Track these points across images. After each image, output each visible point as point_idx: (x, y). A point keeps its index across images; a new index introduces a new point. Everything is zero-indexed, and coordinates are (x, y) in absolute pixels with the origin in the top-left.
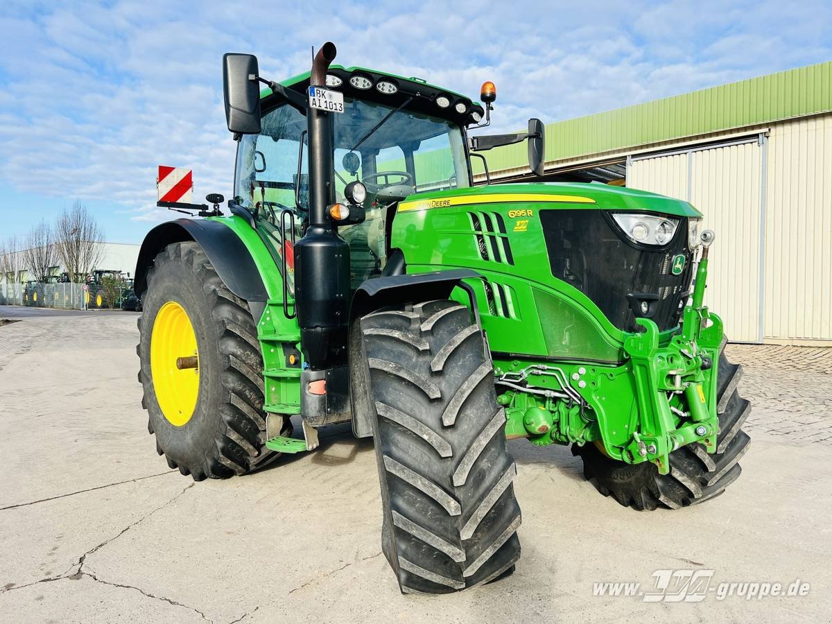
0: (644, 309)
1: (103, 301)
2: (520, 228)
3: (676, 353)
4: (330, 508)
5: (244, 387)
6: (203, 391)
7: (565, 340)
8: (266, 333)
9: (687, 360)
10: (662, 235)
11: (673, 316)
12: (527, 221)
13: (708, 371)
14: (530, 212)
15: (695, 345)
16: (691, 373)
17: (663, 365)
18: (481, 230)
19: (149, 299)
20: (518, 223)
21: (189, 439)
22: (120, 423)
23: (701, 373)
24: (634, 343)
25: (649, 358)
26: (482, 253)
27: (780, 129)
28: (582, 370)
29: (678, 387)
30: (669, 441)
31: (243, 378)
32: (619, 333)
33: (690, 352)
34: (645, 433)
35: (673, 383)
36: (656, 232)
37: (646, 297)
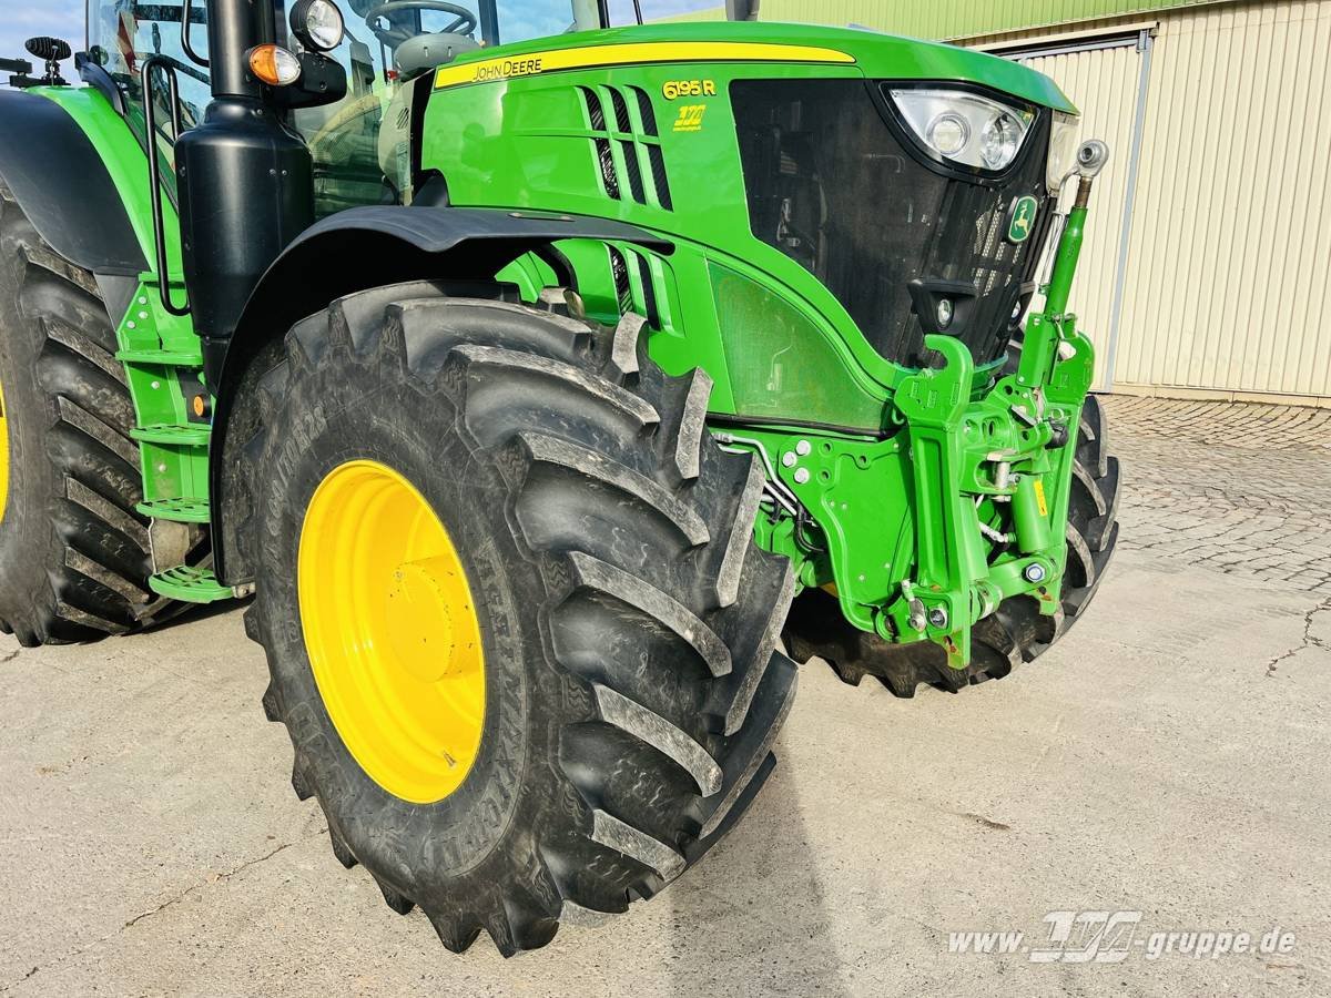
0: (944, 314)
2: (687, 123)
3: (1001, 415)
5: (100, 465)
7: (773, 380)
8: (137, 345)
9: (1022, 428)
10: (994, 146)
11: (999, 334)
12: (703, 107)
13: (1057, 451)
14: (710, 86)
15: (1042, 396)
16: (1026, 456)
17: (973, 440)
18: (604, 128)
20: (684, 110)
23: (1045, 455)
24: (916, 392)
25: (948, 425)
26: (606, 182)
28: (805, 446)
29: (1002, 490)
30: (976, 601)
31: (93, 445)
32: (888, 370)
33: (1031, 413)
34: (925, 583)
35: (992, 479)
36: (984, 140)
37: (950, 289)
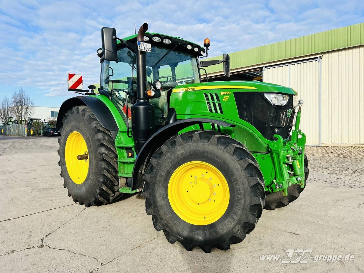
0: (277, 131)
1: (34, 132)
2: (226, 99)
3: (289, 148)
4: (145, 217)
5: (109, 167)
6: (91, 169)
8: (118, 143)
9: (293, 151)
10: (283, 102)
11: (287, 134)
12: (229, 96)
13: (301, 155)
14: (230, 93)
15: (296, 145)
16: (294, 156)
17: (284, 153)
18: (209, 100)
19: (64, 130)
20: (225, 97)
21: (84, 189)
22: (50, 184)
23: (298, 156)
24: (273, 145)
25: (279, 150)
26: (209, 110)
27: (327, 55)
29: (291, 161)
30: (287, 183)
31: (108, 163)
32: (267, 141)
33: (294, 148)
34: (278, 180)
35: (289, 160)
36: (281, 101)
37: (277, 126)
